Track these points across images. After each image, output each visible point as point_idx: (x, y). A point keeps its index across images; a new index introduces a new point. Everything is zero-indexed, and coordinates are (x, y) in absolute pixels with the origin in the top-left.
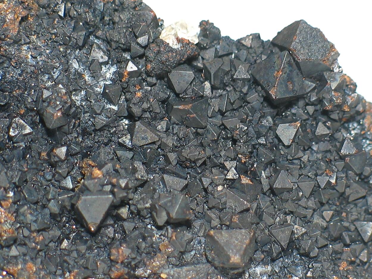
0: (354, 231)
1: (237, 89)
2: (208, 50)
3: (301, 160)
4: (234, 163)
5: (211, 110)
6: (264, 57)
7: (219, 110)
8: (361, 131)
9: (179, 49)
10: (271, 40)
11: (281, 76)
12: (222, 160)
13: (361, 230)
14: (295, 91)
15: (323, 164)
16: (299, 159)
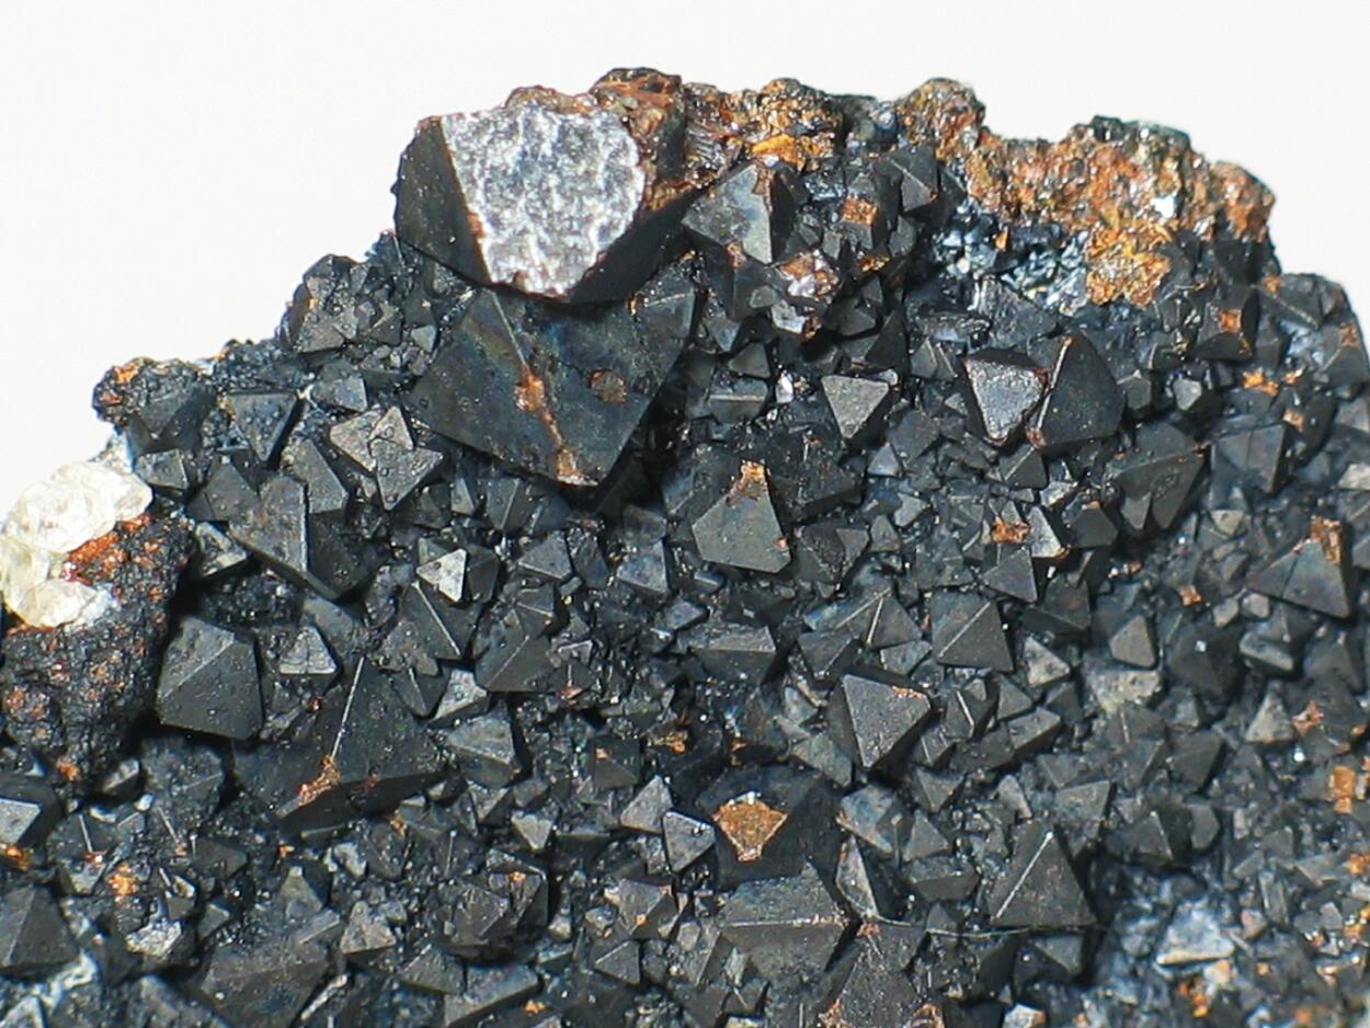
0: (1271, 609)
1: (433, 525)
2: (211, 485)
3: (876, 554)
4: (657, 790)
5: (413, 690)
6: (425, 335)
7: (440, 662)
8: (992, 244)
9: (110, 609)
10: (390, 225)
11: (546, 394)
12: (605, 816)
13: (1297, 592)
14: (640, 380)
15: (960, 498)
16: (866, 555)
